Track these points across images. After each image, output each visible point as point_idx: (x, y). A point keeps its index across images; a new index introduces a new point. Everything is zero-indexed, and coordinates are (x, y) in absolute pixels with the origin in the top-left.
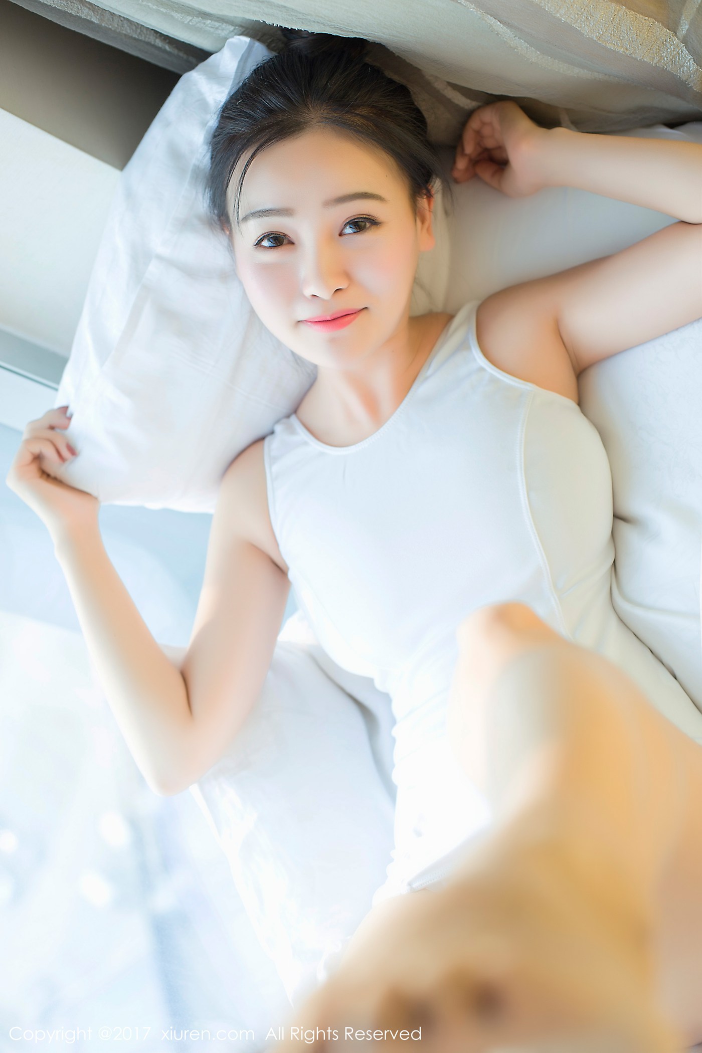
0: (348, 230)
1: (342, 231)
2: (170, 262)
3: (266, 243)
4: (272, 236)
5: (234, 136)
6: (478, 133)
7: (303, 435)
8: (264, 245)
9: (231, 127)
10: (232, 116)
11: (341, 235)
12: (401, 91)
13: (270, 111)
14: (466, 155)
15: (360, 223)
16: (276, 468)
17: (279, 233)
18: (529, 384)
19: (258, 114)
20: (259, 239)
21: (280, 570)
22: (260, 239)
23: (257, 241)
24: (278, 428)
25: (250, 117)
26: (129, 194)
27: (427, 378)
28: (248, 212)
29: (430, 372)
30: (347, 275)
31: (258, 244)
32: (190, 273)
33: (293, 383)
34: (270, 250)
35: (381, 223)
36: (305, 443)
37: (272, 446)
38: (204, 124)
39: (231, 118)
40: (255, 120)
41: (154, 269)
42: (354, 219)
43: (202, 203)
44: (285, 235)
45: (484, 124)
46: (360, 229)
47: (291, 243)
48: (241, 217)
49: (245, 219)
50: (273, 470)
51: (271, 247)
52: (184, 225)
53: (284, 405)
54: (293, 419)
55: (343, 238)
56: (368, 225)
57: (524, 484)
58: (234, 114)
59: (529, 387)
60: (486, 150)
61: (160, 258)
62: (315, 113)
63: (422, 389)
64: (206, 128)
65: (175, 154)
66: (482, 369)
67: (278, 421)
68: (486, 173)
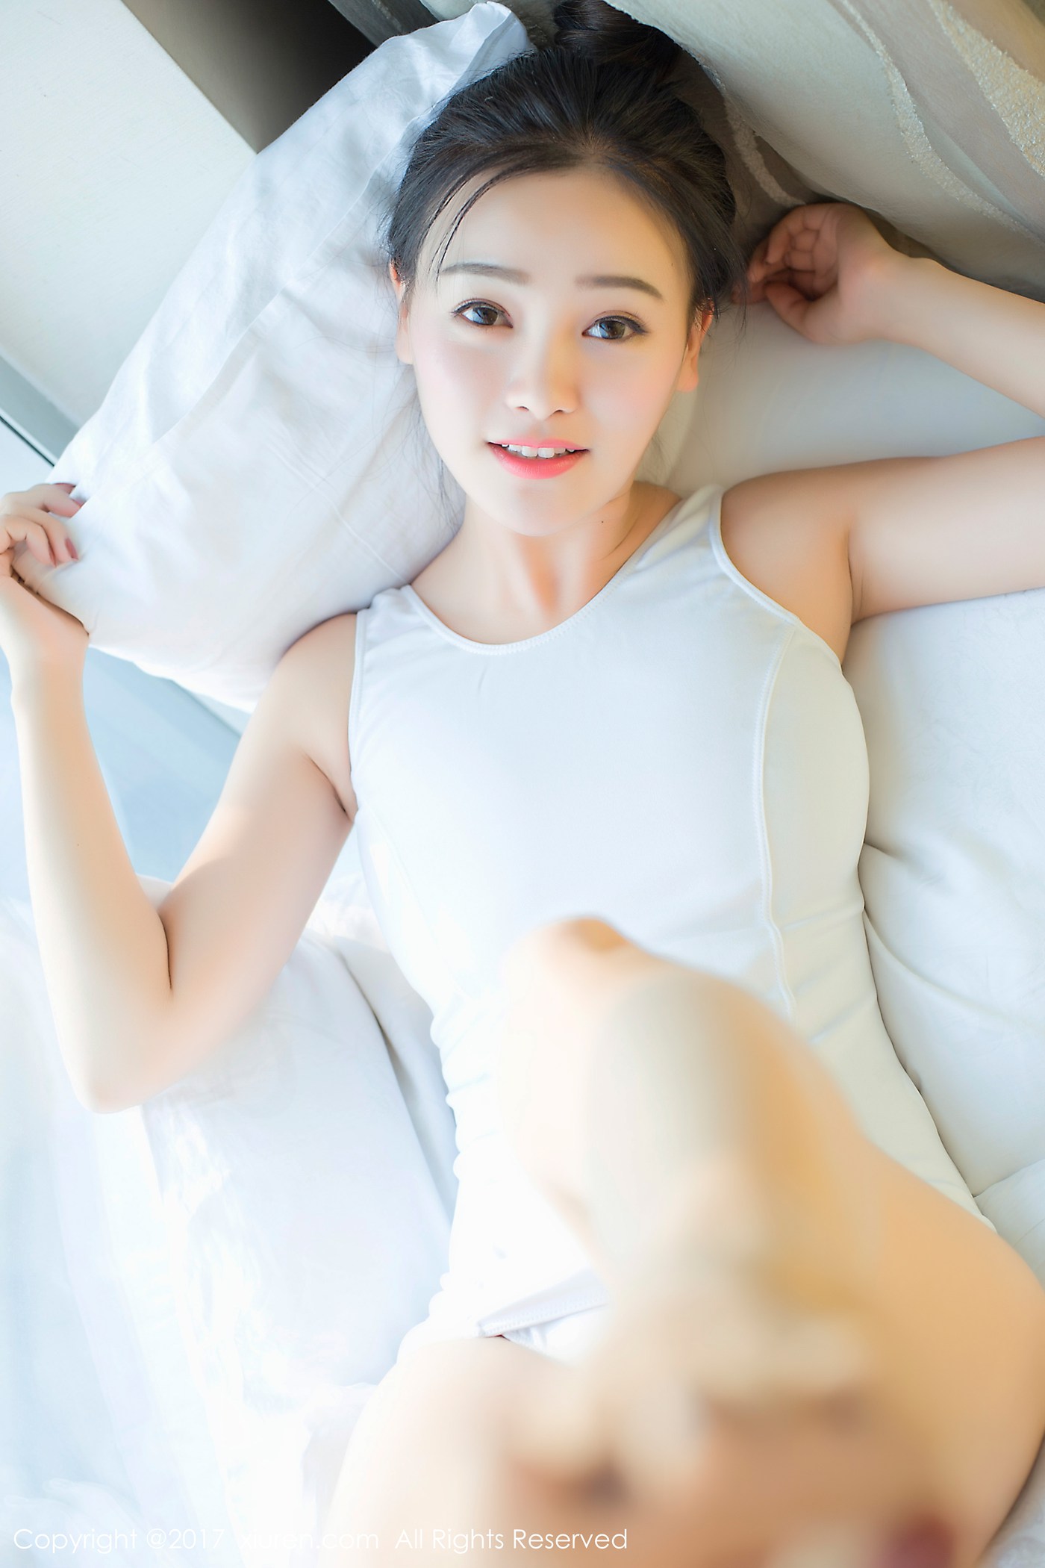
0: (597, 331)
1: (588, 329)
2: (301, 307)
3: (470, 314)
4: (484, 306)
5: (461, 147)
6: (791, 238)
7: (421, 615)
8: (467, 316)
9: (462, 133)
10: (469, 117)
11: (585, 334)
12: (716, 153)
13: (530, 125)
14: (767, 263)
15: (617, 326)
16: (370, 656)
17: (495, 306)
18: (791, 614)
19: (510, 124)
20: (464, 304)
21: (343, 811)
22: (467, 305)
23: (460, 306)
24: (382, 602)
25: (498, 125)
26: (265, 189)
27: (637, 572)
28: (460, 261)
29: (642, 564)
30: (577, 394)
31: (460, 312)
32: (327, 330)
33: (422, 537)
34: (475, 327)
35: (644, 331)
36: (426, 628)
37: (368, 625)
38: (407, 116)
39: (468, 120)
40: (505, 131)
41: (274, 310)
42: (613, 317)
43: (375, 232)
44: (503, 311)
45: (806, 229)
46: (613, 334)
47: (510, 326)
48: (445, 265)
49: (452, 270)
50: (364, 658)
51: (476, 323)
52: (338, 257)
53: (400, 567)
54: (407, 591)
55: (586, 340)
56: (627, 331)
57: (762, 752)
58: (473, 114)
59: (789, 618)
60: (790, 270)
61: (287, 295)
62: (594, 148)
63: (625, 585)
64: (409, 123)
65: (352, 149)
66: (724, 577)
67: (381, 591)
68: (783, 301)
